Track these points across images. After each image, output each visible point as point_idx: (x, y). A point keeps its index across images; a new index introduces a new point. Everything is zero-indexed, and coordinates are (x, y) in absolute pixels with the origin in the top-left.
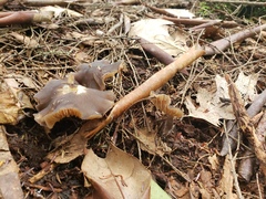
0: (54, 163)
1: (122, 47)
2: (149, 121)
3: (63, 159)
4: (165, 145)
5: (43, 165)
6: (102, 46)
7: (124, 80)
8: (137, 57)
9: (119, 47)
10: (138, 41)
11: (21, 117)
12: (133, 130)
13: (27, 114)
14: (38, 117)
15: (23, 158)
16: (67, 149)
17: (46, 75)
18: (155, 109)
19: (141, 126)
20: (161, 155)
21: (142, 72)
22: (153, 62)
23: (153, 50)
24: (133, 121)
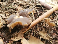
0: (13, 41)
1: (34, 5)
2: (44, 29)
3: (16, 40)
4: (50, 36)
5: (10, 41)
6: (27, 4)
7: (34, 16)
8: (39, 8)
9: (33, 4)
10: (39, 2)
11: (2, 27)
12: (38, 32)
13: (4, 26)
14: (8, 26)
15: (4, 39)
16: (17, 37)
17: (9, 14)
18: (46, 25)
19: (41, 30)
20: (48, 39)
21: (41, 13)
22: (45, 9)
23: (45, 5)
24: (38, 29)
